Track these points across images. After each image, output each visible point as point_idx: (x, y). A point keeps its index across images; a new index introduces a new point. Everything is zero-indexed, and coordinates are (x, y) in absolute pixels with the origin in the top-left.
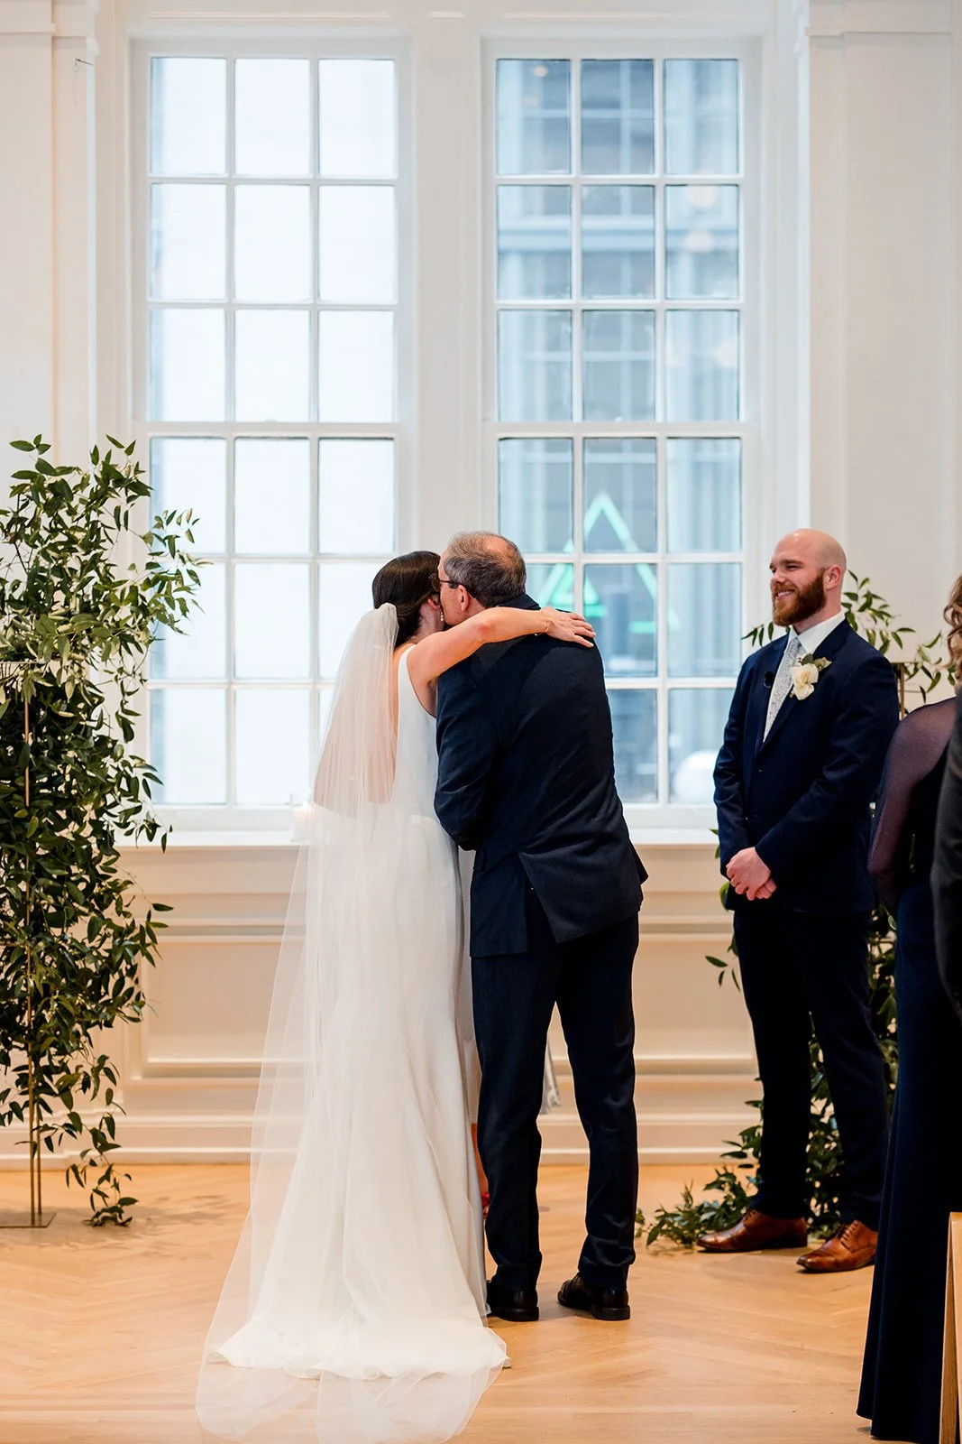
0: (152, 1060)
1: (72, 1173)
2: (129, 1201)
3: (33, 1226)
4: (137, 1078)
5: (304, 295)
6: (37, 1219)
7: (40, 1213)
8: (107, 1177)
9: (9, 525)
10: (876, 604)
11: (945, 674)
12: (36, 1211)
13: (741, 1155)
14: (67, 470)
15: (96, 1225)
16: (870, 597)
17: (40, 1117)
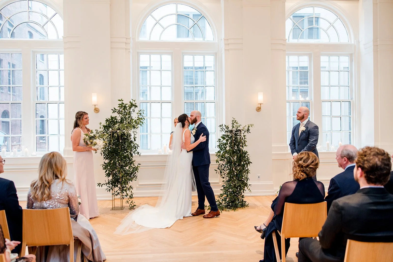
0: (140, 183)
1: (127, 202)
2: (135, 205)
3: (121, 210)
4: (138, 186)
5: (160, 85)
6: (122, 208)
7: (123, 207)
8: (132, 202)
9: (118, 112)
10: (236, 122)
11: (246, 131)
12: (122, 206)
13: (220, 197)
14: (126, 104)
15: (130, 209)
16: (235, 121)
17: (123, 194)
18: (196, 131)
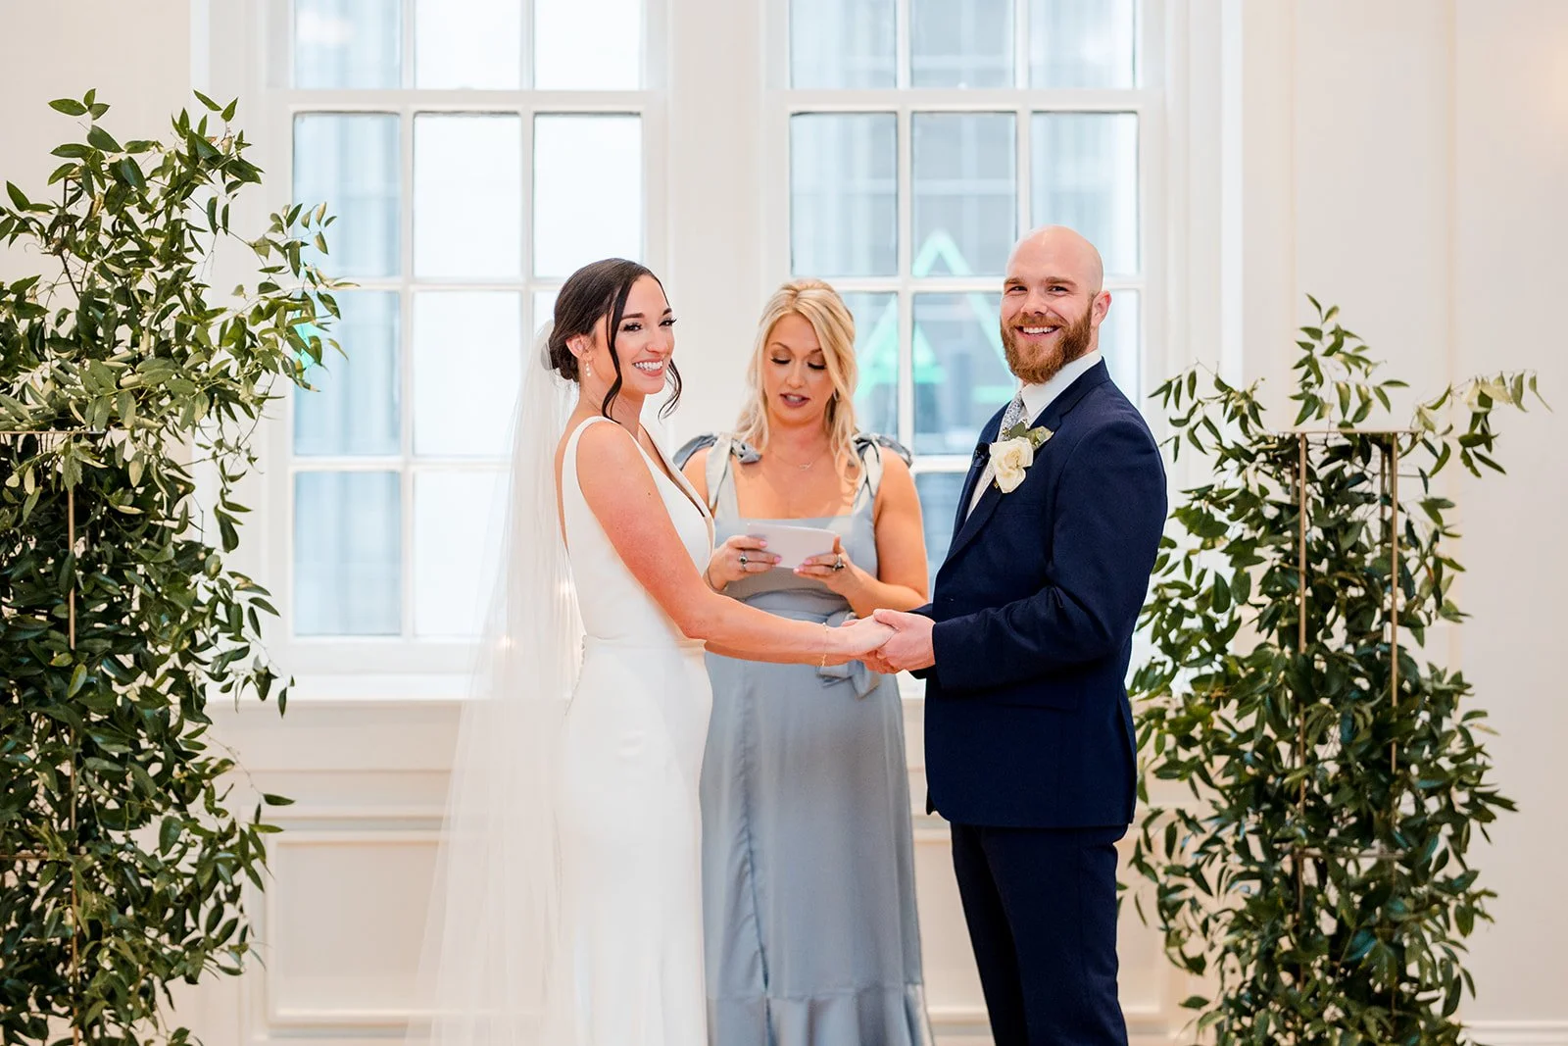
0: (286, 1012)
9: (53, 227)
10: (1349, 346)
11: (1456, 449)
14: (139, 147)
16: (1339, 334)
18: (1036, 453)
